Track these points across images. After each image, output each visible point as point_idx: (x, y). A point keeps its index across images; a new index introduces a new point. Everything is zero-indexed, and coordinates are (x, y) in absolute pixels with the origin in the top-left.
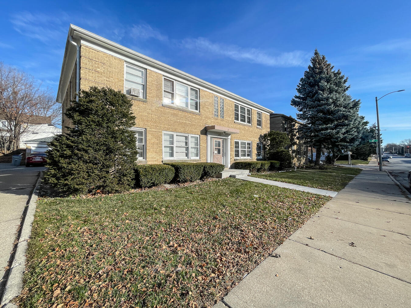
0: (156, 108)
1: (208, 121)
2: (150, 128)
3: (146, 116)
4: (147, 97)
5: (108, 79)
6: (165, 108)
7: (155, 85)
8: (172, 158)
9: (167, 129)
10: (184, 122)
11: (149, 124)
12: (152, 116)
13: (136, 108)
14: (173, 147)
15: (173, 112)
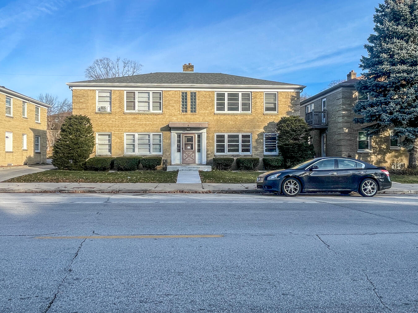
0: (119, 116)
1: (173, 118)
2: (114, 132)
3: (111, 123)
4: (112, 110)
5: (86, 105)
6: (127, 115)
7: (118, 100)
8: (133, 154)
9: (128, 131)
10: (145, 123)
11: (114, 129)
12: (116, 122)
13: (104, 119)
14: (134, 144)
15: (134, 117)
